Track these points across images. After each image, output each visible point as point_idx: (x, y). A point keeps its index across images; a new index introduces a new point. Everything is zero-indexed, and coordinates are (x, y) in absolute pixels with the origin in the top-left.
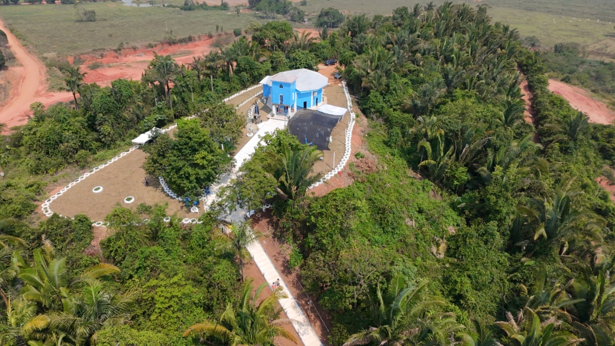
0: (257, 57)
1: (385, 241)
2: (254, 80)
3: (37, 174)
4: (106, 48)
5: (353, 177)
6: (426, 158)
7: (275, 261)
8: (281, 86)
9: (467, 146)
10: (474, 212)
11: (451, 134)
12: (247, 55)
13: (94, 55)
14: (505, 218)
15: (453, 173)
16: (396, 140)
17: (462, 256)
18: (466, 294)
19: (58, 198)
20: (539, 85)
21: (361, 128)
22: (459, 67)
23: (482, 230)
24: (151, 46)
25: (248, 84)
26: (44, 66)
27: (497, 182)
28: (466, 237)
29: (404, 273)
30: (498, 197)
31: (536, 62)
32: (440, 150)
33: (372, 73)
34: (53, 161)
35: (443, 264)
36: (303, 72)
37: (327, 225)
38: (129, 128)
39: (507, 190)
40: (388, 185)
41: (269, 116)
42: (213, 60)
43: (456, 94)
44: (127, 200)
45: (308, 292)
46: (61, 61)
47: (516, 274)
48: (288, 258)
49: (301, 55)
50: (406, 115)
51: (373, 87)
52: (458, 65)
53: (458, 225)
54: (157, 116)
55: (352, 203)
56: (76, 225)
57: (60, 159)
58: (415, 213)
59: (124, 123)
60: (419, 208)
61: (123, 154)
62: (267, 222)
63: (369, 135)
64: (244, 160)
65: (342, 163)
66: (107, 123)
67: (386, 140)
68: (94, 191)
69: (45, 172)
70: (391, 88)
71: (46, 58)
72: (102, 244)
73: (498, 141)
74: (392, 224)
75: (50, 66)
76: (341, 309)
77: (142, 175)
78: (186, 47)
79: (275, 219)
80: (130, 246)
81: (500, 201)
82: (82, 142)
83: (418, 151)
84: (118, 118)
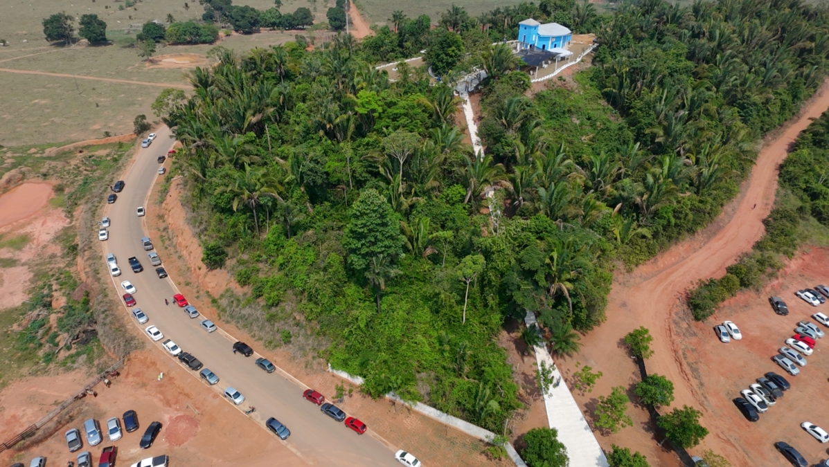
5: (547, 87)
8: (527, 29)
21: (579, 67)
60: (589, 117)
61: (413, 59)
65: (544, 78)
68: (393, 70)
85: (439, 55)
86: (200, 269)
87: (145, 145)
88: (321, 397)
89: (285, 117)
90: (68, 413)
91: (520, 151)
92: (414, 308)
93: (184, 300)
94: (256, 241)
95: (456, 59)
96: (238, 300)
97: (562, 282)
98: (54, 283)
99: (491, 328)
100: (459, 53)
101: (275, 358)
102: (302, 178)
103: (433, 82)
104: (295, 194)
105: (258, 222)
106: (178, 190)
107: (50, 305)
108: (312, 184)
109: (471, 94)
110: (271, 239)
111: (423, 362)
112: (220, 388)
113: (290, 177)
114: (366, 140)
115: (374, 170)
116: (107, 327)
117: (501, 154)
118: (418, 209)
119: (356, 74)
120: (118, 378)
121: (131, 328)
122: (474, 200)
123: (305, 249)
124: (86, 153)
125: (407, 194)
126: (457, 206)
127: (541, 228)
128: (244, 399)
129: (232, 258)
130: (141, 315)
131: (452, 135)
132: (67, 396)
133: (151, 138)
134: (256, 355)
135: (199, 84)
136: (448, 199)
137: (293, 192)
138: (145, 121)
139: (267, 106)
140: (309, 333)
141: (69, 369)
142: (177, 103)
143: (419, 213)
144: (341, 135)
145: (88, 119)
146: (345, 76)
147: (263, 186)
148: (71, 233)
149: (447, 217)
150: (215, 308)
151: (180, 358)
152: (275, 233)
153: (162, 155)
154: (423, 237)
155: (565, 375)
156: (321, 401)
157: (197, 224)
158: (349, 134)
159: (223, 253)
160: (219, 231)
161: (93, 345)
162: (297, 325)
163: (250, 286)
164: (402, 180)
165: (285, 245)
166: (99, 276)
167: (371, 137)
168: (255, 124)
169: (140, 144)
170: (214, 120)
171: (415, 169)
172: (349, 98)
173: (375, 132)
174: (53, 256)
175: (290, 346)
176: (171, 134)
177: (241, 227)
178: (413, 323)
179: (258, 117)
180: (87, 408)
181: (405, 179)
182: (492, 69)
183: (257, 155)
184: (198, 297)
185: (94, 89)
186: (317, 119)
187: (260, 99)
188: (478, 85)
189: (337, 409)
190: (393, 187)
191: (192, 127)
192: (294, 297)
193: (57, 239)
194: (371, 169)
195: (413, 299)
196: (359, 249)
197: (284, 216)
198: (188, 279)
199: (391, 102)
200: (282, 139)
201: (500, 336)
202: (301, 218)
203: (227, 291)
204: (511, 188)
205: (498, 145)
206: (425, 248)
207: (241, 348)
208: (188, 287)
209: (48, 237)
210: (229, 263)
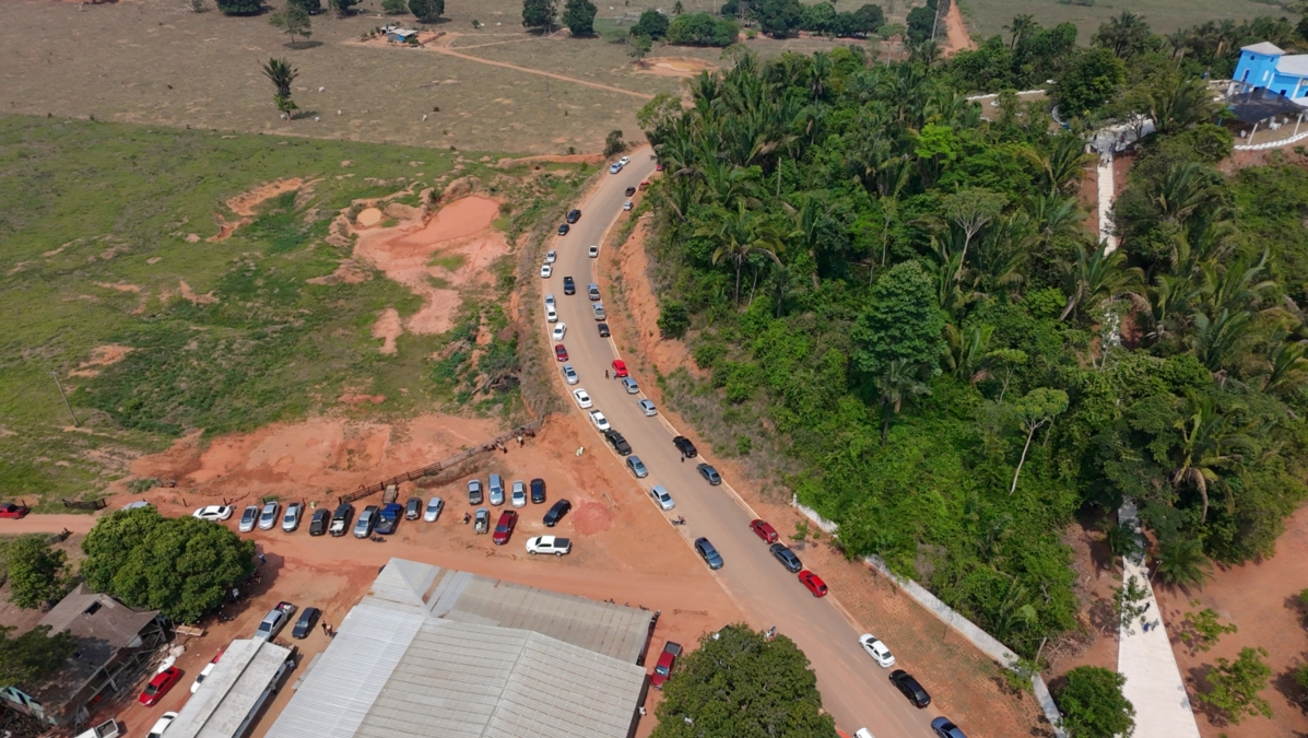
5: (1267, 161)
65: (1267, 145)
85: (1076, 87)
86: (651, 335)
87: (614, 170)
88: (773, 534)
89: (808, 152)
90: (473, 462)
91: (1182, 252)
92: (938, 452)
93: (624, 369)
94: (731, 313)
95: (1104, 96)
96: (692, 385)
97: (1200, 467)
98: (483, 315)
99: (1055, 511)
100: (1112, 87)
101: (723, 469)
102: (814, 236)
103: (1055, 128)
104: (799, 258)
105: (740, 289)
106: (644, 232)
107: (475, 340)
108: (826, 247)
109: (1117, 155)
110: (753, 314)
111: (933, 530)
112: (647, 484)
113: (797, 232)
114: (922, 197)
115: (923, 243)
116: (532, 378)
117: (1144, 253)
118: (979, 312)
119: (929, 101)
120: (533, 440)
121: (558, 386)
122: (1078, 319)
123: (796, 336)
124: (543, 171)
125: (966, 286)
126: (1045, 320)
127: (1183, 376)
128: (674, 507)
129: (695, 329)
130: (572, 374)
131: (1064, 210)
132: (476, 443)
133: (623, 163)
134: (700, 459)
135: (701, 95)
136: (1033, 307)
137: (797, 254)
138: (620, 139)
139: (787, 132)
140: (776, 449)
141: (482, 416)
142: (670, 114)
143: (980, 318)
144: (884, 187)
145: (553, 129)
146: (912, 102)
147: (757, 237)
148: (509, 262)
149: (1024, 334)
150: (660, 389)
151: (606, 436)
152: (759, 307)
153: (632, 186)
154: (977, 354)
155: (1169, 617)
156: (773, 538)
157: (660, 278)
158: (899, 187)
159: (685, 319)
160: (686, 291)
161: (512, 395)
162: (763, 434)
163: (712, 369)
164: (964, 264)
165: (769, 326)
166: (533, 317)
167: (931, 195)
168: (764, 156)
169: (608, 168)
170: (712, 141)
171: (988, 250)
172: (911, 134)
173: (938, 189)
174: (487, 286)
175: (747, 459)
176: (654, 154)
177: (716, 290)
178: (931, 472)
179: (772, 146)
180: (493, 463)
181: (968, 262)
182: (1165, 119)
183: (758, 198)
184: (641, 370)
185: (566, 93)
186: (855, 157)
187: (779, 121)
188: (1134, 143)
189: (793, 555)
190: (947, 269)
191: (681, 149)
192: (766, 398)
193: (494, 267)
194: (918, 241)
195: (939, 439)
196: (874, 344)
197: (778, 283)
198: (634, 346)
199: (974, 147)
200: (797, 184)
201: (1068, 530)
202: (800, 291)
203: (680, 370)
204: (1149, 308)
205: (1142, 239)
206: (976, 371)
207: (684, 445)
208: (631, 355)
209: (486, 263)
210: (690, 334)
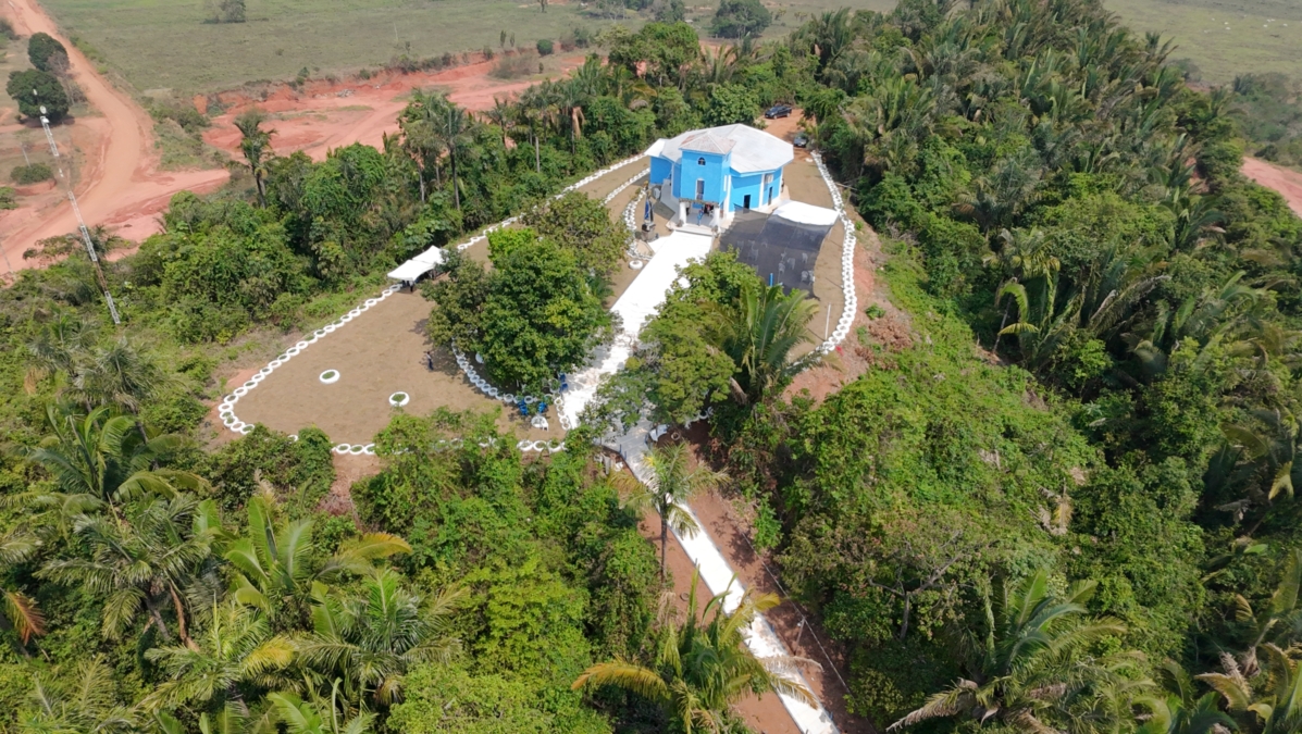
0: (627, 100)
1: (941, 496)
2: (623, 148)
3: (193, 341)
4: (274, 78)
5: (867, 359)
6: (1014, 318)
7: (716, 535)
8: (702, 162)
9: (1112, 294)
10: (1125, 437)
11: (1075, 269)
12: (605, 94)
13: (247, 94)
14: (1198, 451)
15: (1075, 352)
16: (949, 280)
17: (1110, 531)
18: (1124, 612)
19: (250, 392)
20: (1223, 164)
21: (869, 253)
22: (1066, 123)
23: (1153, 477)
24: (365, 75)
25: (609, 156)
26: (148, 116)
27: (1182, 373)
28: (1118, 492)
29: (1030, 566)
30: (1183, 405)
31: (1215, 115)
32: (1047, 303)
33: (887, 136)
34: (225, 316)
35: (1067, 547)
36: (738, 132)
37: (842, 459)
38: (373, 247)
39: (1204, 390)
40: (941, 377)
41: (672, 225)
42: (539, 104)
43: (1073, 182)
44: (394, 399)
45: (795, 601)
46: (182, 106)
47: (1224, 571)
48: (743, 528)
49: (730, 96)
50: (965, 227)
51: (889, 163)
52: (1060, 119)
53: (1090, 465)
54: (433, 222)
55: (896, 413)
56: (303, 451)
57: (241, 312)
58: (1000, 437)
59: (364, 238)
60: (1008, 427)
61: (370, 303)
62: (695, 451)
63: (888, 269)
64: (647, 318)
65: (843, 328)
66: (333, 237)
67: (925, 277)
68: (321, 378)
69: (210, 338)
70: (929, 167)
71: (151, 100)
72: (355, 491)
73: (1178, 285)
74: (958, 459)
75: (160, 116)
76: (872, 640)
77: (418, 348)
78: (437, 77)
79: (716, 444)
80: (422, 497)
81: (1190, 415)
82: (284, 276)
83: (997, 302)
84: (352, 225)
